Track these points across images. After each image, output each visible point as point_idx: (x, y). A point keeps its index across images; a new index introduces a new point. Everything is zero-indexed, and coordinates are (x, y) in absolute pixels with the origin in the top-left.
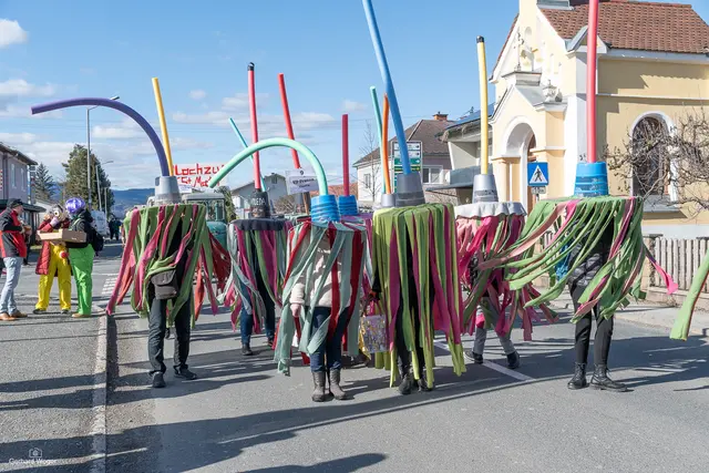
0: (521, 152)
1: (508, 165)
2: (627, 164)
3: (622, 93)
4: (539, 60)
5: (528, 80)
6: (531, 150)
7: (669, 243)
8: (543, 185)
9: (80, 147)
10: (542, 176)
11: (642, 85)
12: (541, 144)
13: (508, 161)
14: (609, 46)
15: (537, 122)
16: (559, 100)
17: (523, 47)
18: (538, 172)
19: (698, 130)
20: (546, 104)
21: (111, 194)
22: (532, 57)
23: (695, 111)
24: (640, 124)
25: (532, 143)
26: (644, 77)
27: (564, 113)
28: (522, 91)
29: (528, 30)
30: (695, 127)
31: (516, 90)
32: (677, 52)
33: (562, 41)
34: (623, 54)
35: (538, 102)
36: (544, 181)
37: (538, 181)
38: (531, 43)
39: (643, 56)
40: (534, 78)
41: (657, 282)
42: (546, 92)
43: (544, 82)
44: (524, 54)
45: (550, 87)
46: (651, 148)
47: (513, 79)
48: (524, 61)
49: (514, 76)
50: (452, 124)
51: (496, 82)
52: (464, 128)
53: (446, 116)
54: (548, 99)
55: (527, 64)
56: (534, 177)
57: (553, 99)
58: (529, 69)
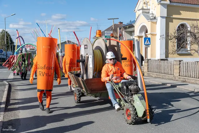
0: (143, 34)
1: (139, 38)
2: (174, 39)
3: (174, 16)
4: (149, 5)
5: (146, 12)
6: (146, 34)
7: (185, 63)
8: (149, 45)
10: (149, 42)
11: (180, 14)
12: (149, 32)
13: (140, 37)
14: (170, 1)
15: (148, 25)
16: (155, 18)
17: (144, 1)
18: (147, 41)
19: (195, 28)
20: (151, 19)
22: (147, 4)
23: (195, 23)
24: (179, 27)
25: (147, 32)
26: (181, 12)
27: (156, 22)
28: (144, 15)
30: (195, 27)
31: (142, 15)
32: (191, 4)
34: (175, 4)
35: (148, 18)
36: (149, 43)
37: (147, 43)
39: (180, 5)
40: (147, 11)
41: (181, 75)
42: (151, 15)
43: (151, 12)
44: (144, 3)
45: (152, 14)
46: (181, 34)
47: (141, 11)
48: (144, 5)
50: (124, 25)
51: (136, 12)
52: (128, 27)
53: (122, 23)
54: (151, 18)
56: (146, 42)
57: (153, 18)
58: (146, 8)
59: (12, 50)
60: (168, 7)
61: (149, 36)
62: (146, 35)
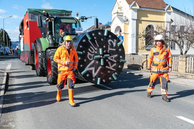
0: (118, 33)
2: (143, 37)
3: (143, 18)
4: (123, 10)
5: (120, 15)
9: (2, 29)
10: (122, 40)
11: (147, 17)
12: (123, 31)
14: (140, 7)
15: (122, 26)
16: (127, 20)
17: (119, 6)
19: (159, 29)
20: (124, 21)
21: (11, 42)
22: (121, 9)
23: (159, 24)
24: (147, 27)
25: (121, 31)
26: (148, 15)
27: (129, 24)
28: (118, 18)
29: (120, 2)
30: (159, 28)
31: (117, 18)
32: (156, 9)
33: (128, 5)
34: (143, 9)
35: (122, 20)
38: (121, 5)
39: (148, 10)
40: (121, 14)
42: (124, 18)
43: (124, 15)
44: (119, 8)
45: (125, 17)
46: (148, 33)
48: (119, 10)
49: (116, 14)
50: (103, 26)
51: (112, 15)
52: (106, 27)
53: (101, 23)
54: (125, 20)
55: (120, 11)
57: (126, 20)
58: (120, 12)
59: (9, 46)
60: (138, 11)
61: (123, 35)
62: (120, 34)
